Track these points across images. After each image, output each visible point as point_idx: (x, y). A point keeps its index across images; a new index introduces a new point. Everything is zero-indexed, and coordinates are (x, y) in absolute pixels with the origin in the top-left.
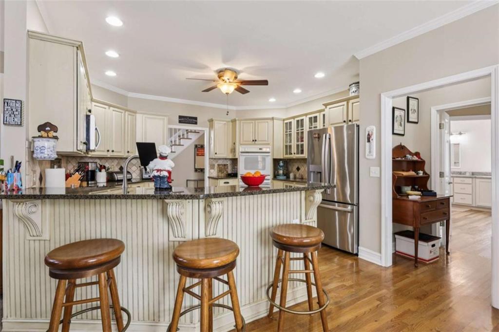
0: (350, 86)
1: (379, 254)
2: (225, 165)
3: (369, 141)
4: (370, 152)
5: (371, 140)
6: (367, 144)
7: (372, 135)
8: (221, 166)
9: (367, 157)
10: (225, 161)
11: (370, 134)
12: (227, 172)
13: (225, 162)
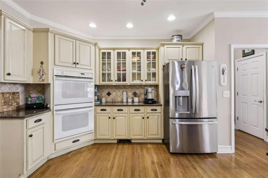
0: (173, 36)
1: (230, 146)
2: (14, 93)
3: (223, 74)
4: (224, 81)
5: (224, 73)
6: (222, 76)
7: (225, 70)
8: (8, 95)
9: (222, 84)
10: (14, 87)
11: (224, 69)
12: (18, 103)
13: (14, 89)
